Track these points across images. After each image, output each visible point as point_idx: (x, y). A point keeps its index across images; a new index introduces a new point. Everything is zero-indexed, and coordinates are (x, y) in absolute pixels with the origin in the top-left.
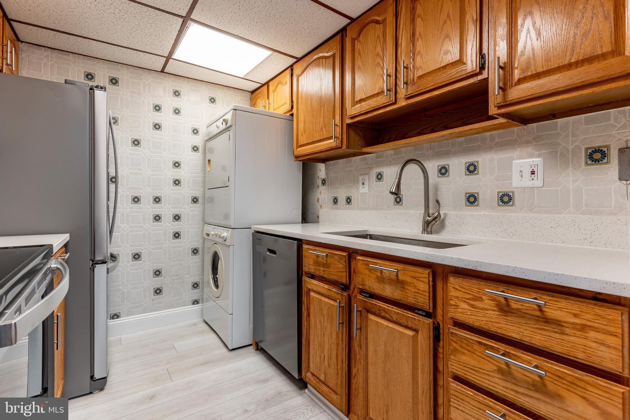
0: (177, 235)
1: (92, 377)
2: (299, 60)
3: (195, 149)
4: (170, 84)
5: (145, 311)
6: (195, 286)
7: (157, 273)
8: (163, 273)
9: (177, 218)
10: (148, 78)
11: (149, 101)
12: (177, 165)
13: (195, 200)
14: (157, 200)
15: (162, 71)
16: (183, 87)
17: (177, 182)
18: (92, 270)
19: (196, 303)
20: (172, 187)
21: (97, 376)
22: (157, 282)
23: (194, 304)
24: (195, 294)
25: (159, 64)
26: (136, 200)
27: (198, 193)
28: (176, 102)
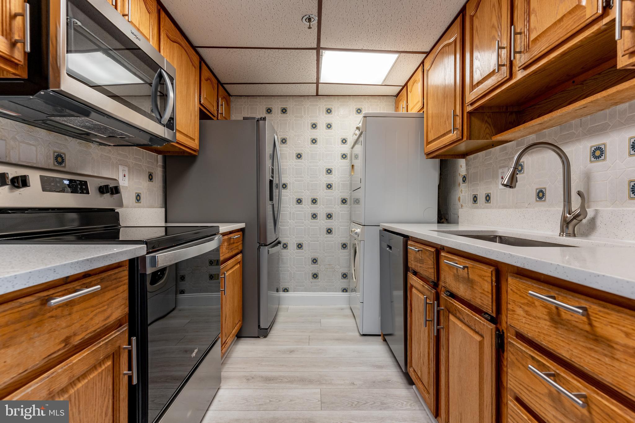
0: (329, 231)
1: (259, 326)
2: (428, 53)
3: (344, 156)
4: (323, 104)
5: (306, 290)
6: (345, 276)
7: (315, 261)
8: (319, 261)
9: (329, 216)
10: (307, 103)
11: (309, 121)
12: (329, 171)
13: (344, 201)
14: (314, 201)
15: (317, 95)
16: (334, 104)
17: (329, 186)
18: (259, 249)
19: (345, 291)
20: (325, 191)
21: (262, 326)
22: (314, 268)
23: (343, 291)
24: (343, 283)
25: (312, 90)
26: (299, 201)
27: (346, 195)
28: (329, 118)
